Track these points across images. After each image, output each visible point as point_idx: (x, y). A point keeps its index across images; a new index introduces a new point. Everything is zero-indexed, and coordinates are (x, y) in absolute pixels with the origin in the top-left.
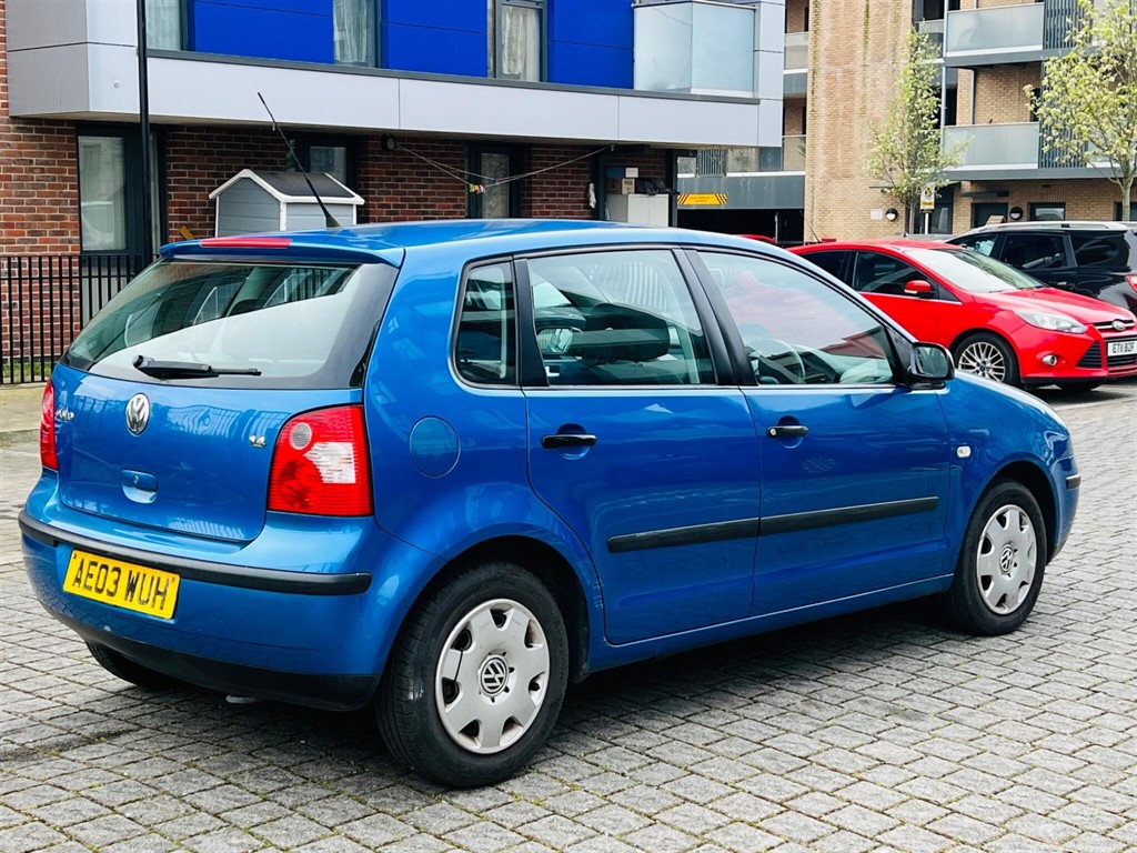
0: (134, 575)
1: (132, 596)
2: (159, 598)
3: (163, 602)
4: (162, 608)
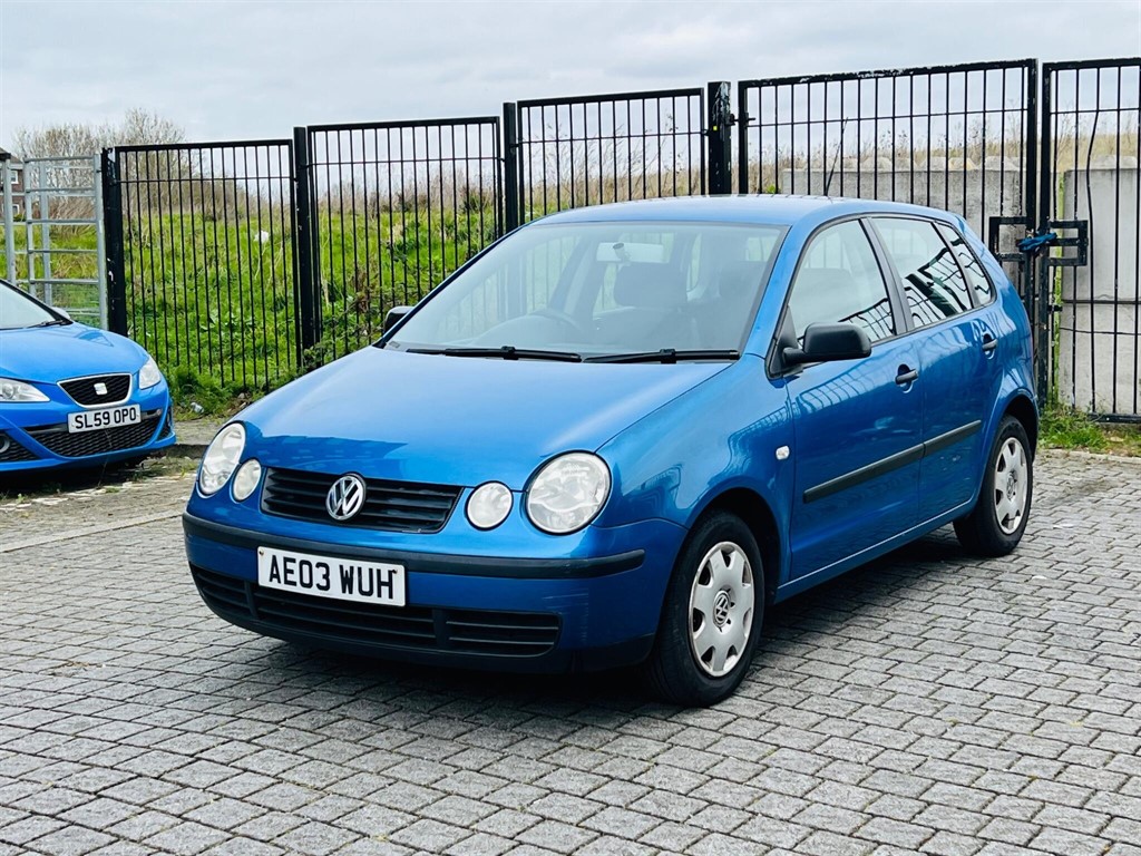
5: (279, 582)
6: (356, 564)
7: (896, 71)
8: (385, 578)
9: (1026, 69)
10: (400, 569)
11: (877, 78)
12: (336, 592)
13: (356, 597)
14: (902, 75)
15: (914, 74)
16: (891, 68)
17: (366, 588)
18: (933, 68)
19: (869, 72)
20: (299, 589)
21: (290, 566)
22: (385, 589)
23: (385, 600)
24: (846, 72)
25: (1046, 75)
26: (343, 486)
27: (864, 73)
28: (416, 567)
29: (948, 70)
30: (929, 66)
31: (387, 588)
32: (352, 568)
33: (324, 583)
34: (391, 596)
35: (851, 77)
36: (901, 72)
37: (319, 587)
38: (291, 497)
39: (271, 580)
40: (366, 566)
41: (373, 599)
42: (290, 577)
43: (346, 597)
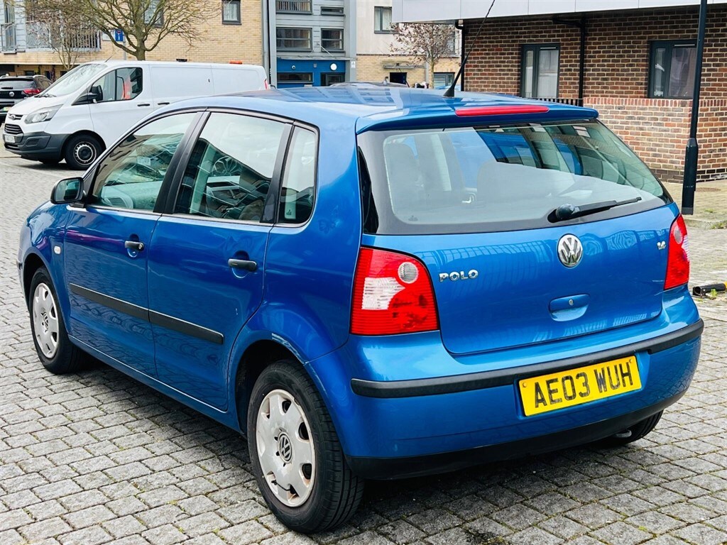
0: (599, 371)
1: (605, 387)
2: (627, 378)
3: (631, 380)
4: (632, 384)
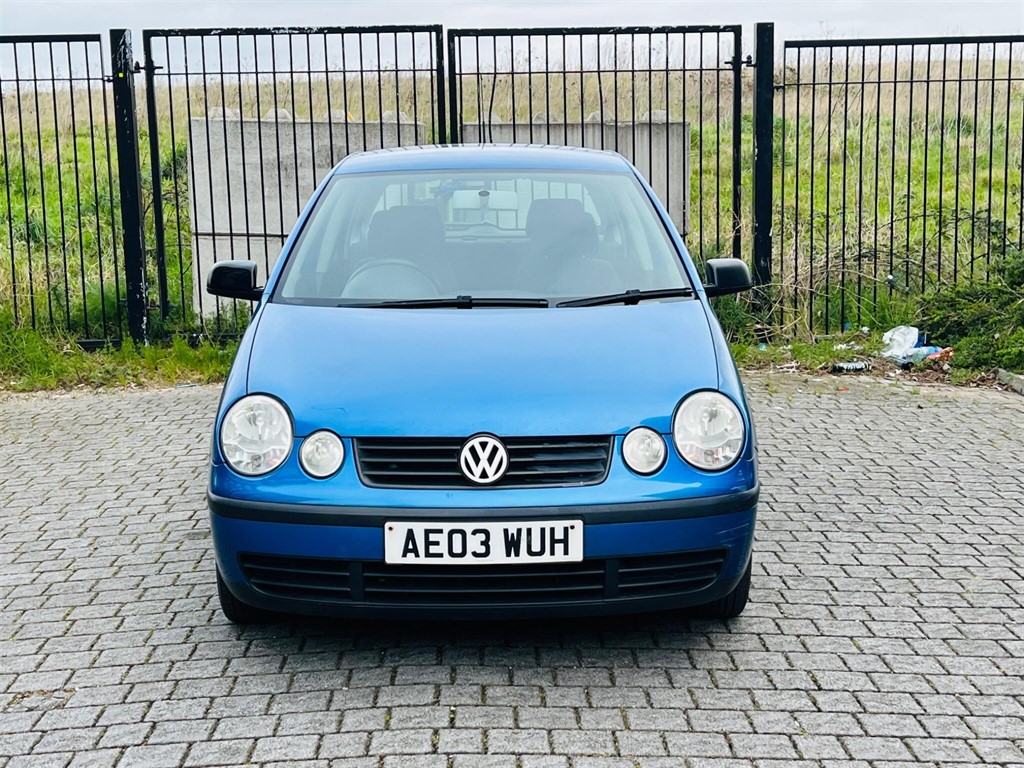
5: (417, 555)
6: (524, 525)
7: (309, 29)
8: (559, 535)
9: (434, 34)
10: (579, 524)
11: (290, 34)
12: (498, 556)
13: (524, 558)
14: (316, 33)
15: (328, 33)
16: (305, 26)
17: (536, 547)
18: (347, 28)
19: (283, 29)
20: (447, 560)
21: (433, 537)
22: (559, 547)
23: (559, 557)
24: (260, 27)
25: (451, 40)
26: (479, 449)
27: (279, 29)
28: (595, 520)
29: (360, 30)
30: (343, 26)
31: (562, 545)
32: (519, 531)
33: (482, 550)
34: (566, 552)
35: (264, 32)
36: (315, 29)
37: (475, 554)
38: (394, 466)
39: (404, 555)
40: (536, 526)
41: (546, 558)
42: (433, 549)
43: (513, 560)
